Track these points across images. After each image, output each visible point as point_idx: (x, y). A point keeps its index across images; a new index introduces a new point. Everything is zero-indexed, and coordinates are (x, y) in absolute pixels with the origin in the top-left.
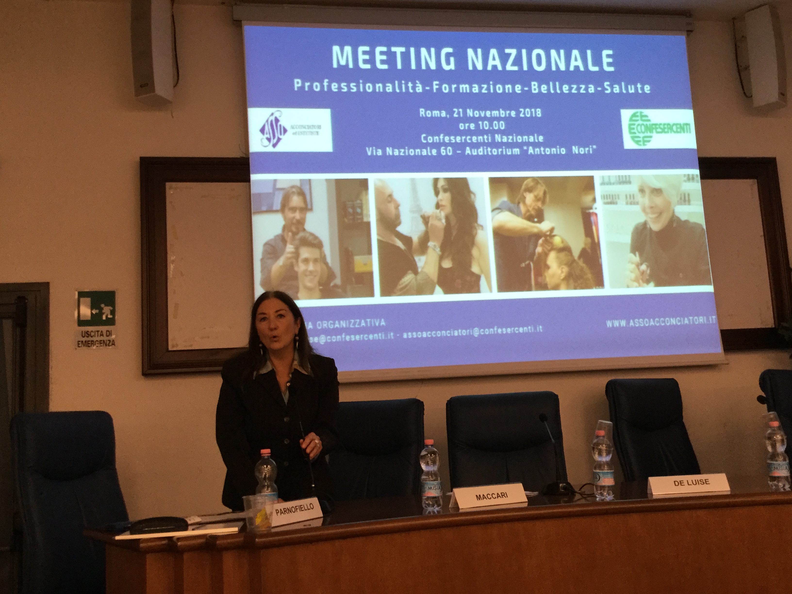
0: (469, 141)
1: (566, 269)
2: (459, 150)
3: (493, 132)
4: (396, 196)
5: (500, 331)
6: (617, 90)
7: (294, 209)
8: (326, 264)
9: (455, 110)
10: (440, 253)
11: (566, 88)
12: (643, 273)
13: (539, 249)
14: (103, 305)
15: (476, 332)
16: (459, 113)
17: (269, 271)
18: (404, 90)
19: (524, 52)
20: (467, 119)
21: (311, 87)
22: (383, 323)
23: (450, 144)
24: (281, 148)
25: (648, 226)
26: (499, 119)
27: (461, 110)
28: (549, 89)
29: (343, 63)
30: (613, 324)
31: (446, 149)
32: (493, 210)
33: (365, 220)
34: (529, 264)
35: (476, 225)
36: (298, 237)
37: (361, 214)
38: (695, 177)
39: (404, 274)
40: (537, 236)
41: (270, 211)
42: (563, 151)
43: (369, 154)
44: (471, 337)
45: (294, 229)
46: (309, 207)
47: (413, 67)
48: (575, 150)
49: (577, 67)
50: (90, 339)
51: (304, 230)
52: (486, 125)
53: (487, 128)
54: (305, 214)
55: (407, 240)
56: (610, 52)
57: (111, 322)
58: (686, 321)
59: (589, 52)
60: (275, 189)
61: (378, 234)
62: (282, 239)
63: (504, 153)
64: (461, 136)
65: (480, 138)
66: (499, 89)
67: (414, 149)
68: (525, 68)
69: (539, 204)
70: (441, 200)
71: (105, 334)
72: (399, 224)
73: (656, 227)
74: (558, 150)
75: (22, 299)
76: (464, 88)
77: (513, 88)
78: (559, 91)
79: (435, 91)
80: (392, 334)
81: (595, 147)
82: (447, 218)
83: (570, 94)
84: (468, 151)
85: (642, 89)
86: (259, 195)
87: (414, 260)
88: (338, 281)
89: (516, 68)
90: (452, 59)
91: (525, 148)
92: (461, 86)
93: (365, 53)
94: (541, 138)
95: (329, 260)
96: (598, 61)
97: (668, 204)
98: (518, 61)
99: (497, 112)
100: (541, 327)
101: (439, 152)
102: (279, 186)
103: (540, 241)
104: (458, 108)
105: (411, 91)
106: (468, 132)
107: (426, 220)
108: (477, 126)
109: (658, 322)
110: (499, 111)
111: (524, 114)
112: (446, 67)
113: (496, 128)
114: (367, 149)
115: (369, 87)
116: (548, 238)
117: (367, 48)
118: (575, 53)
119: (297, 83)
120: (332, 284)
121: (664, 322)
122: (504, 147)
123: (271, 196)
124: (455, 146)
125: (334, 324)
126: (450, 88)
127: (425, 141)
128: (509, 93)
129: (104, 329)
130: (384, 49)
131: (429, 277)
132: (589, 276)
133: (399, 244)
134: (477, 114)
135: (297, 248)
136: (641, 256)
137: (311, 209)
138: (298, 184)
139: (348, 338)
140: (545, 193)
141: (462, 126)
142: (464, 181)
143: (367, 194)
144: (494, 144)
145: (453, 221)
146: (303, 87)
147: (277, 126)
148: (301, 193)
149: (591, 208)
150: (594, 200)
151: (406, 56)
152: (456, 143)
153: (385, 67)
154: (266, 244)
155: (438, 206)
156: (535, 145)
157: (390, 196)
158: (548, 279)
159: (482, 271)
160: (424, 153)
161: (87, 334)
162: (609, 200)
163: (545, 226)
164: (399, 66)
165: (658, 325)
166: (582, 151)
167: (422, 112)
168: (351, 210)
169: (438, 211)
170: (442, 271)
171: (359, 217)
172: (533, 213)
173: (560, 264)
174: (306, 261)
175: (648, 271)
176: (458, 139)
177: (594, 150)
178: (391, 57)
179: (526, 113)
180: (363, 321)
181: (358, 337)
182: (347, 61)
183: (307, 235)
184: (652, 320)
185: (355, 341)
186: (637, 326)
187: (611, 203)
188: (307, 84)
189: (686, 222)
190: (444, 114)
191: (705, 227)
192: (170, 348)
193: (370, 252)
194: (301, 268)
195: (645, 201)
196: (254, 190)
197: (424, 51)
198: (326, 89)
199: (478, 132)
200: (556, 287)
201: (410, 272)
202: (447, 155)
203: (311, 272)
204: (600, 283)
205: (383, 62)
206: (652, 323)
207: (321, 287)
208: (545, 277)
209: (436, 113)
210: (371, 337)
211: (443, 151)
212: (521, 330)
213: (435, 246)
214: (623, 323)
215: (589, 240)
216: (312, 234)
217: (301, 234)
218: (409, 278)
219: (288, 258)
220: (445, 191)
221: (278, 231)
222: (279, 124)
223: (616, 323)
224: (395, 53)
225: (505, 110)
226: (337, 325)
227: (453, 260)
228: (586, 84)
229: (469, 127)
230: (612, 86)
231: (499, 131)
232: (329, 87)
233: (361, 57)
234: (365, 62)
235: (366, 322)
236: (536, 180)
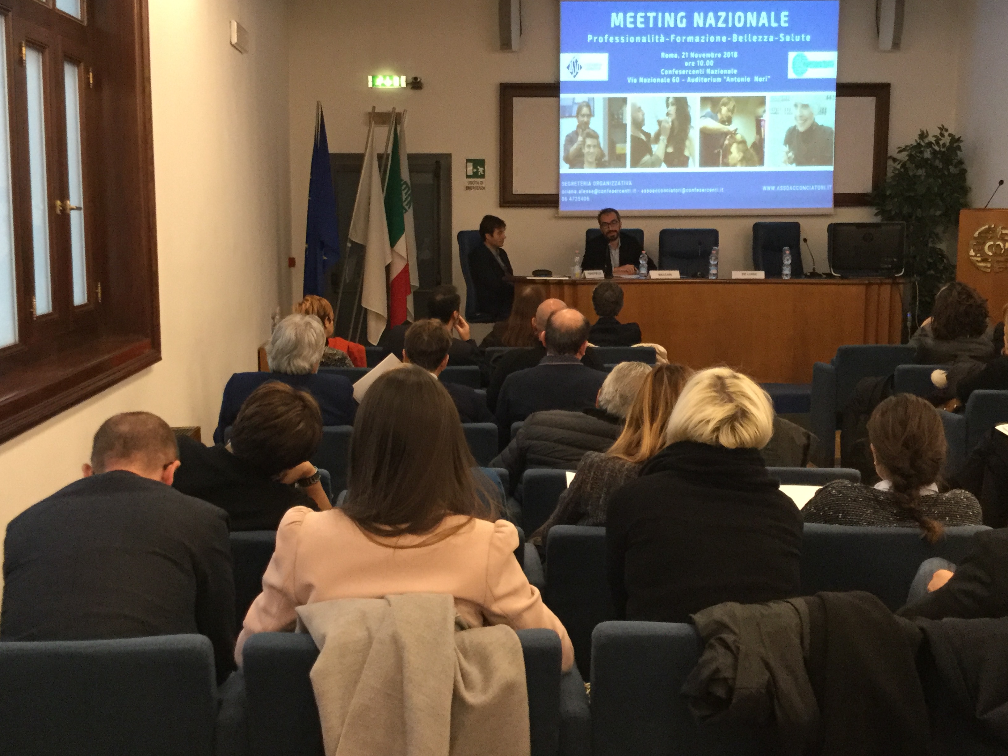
0: (690, 73)
1: (741, 155)
2: (683, 79)
3: (705, 67)
4: (642, 108)
5: (698, 190)
6: (788, 39)
7: (583, 116)
8: (600, 148)
9: (683, 53)
10: (666, 143)
11: (755, 39)
12: (789, 158)
13: (727, 142)
14: (479, 167)
15: (684, 191)
16: (685, 56)
17: (568, 151)
18: (653, 41)
19: (730, 14)
20: (690, 59)
21: (597, 40)
22: (630, 184)
23: (679, 75)
24: (578, 78)
25: (797, 129)
26: (710, 59)
27: (687, 53)
28: (743, 39)
29: (617, 24)
30: (767, 189)
31: (675, 78)
32: (701, 118)
33: (624, 123)
34: (719, 152)
35: (689, 126)
36: (585, 132)
37: (622, 119)
38: (832, 97)
39: (643, 156)
40: (726, 134)
41: (570, 116)
42: (749, 80)
43: (629, 82)
44: (681, 194)
45: (583, 128)
46: (592, 113)
47: (660, 25)
48: (756, 79)
49: (764, 25)
50: (472, 185)
51: (589, 128)
52: (701, 63)
53: (702, 65)
54: (590, 118)
55: (647, 135)
56: (786, 13)
57: (483, 176)
58: (813, 188)
59: (773, 14)
60: (574, 103)
61: (632, 132)
62: (576, 133)
63: (711, 81)
64: (686, 70)
65: (697, 72)
66: (712, 39)
67: (657, 77)
68: (730, 25)
69: (730, 114)
70: (670, 111)
71: (480, 183)
72: (644, 125)
73: (801, 129)
74: (745, 79)
75: (438, 163)
76: (690, 39)
77: (721, 38)
78: (750, 40)
79: (672, 41)
80: (635, 190)
81: (769, 77)
82: (673, 122)
83: (757, 42)
84: (689, 80)
85: (805, 38)
86: (564, 107)
87: (651, 147)
88: (606, 158)
89: (724, 26)
90: (684, 20)
91: (725, 78)
92: (688, 38)
93: (631, 17)
94: (735, 72)
95: (602, 146)
96: (778, 19)
97: (811, 114)
98: (726, 21)
99: (710, 54)
100: (723, 189)
101: (671, 81)
102: (576, 101)
103: (728, 137)
104: (685, 52)
105: (657, 41)
106: (690, 68)
107: (660, 123)
108: (696, 64)
109: (794, 188)
110: (711, 53)
111: (726, 55)
112: (680, 25)
113: (707, 65)
114: (628, 78)
115: (632, 40)
116: (733, 135)
117: (632, 14)
118: (764, 14)
119: (590, 37)
120: (603, 160)
121: (798, 188)
122: (711, 77)
123: (571, 107)
124: (681, 76)
125: (603, 183)
126: (682, 39)
127: (663, 74)
128: (718, 42)
129: (479, 180)
130: (643, 14)
131: (659, 157)
132: (756, 158)
133: (643, 137)
134: (696, 56)
135: (584, 139)
136: (790, 148)
137: (593, 116)
138: (587, 100)
139: (610, 191)
140: (734, 106)
141: (686, 64)
142: (684, 100)
143: (626, 107)
144: (706, 75)
145: (676, 123)
146: (592, 40)
147: (576, 64)
148: (588, 106)
149: (762, 116)
150: (764, 111)
151: (656, 19)
152: (682, 75)
153: (643, 26)
154: (567, 136)
155: (668, 114)
156: (732, 75)
157: (640, 108)
158: (730, 161)
159: (690, 154)
160: (662, 81)
161: (471, 183)
162: (774, 112)
163: (731, 128)
164: (651, 25)
165: (794, 190)
166: (761, 80)
167: (663, 55)
168: (616, 117)
169: (667, 117)
170: (667, 154)
171: (621, 121)
172: (725, 119)
173: (739, 150)
174: (589, 146)
175: (793, 157)
176: (684, 72)
177: (768, 79)
178: (647, 18)
179: (727, 55)
180: (619, 182)
181: (616, 191)
182: (620, 24)
183: (591, 131)
184: (791, 187)
185: (614, 193)
186: (781, 190)
187: (775, 113)
188: (595, 38)
189: (822, 126)
190: (676, 56)
191: (834, 129)
192: (514, 193)
193: (625, 142)
194: (586, 150)
195: (797, 112)
196: (562, 103)
197: (667, 14)
198: (606, 41)
199: (697, 67)
200: (734, 165)
201: (648, 154)
202: (676, 83)
203: (592, 153)
204: (761, 162)
205: (641, 23)
206: (791, 188)
207: (597, 162)
208: (729, 159)
209: (671, 56)
210: (623, 191)
211: (674, 80)
212: (711, 190)
213: (664, 139)
214: (773, 188)
215: (758, 136)
216: (593, 131)
217: (587, 131)
218: (647, 158)
219: (580, 144)
220: (673, 104)
221: (574, 128)
222: (578, 63)
223: (769, 188)
224: (649, 17)
225: (715, 52)
226: (604, 184)
227: (675, 148)
228: (769, 35)
229: (691, 64)
230: (785, 37)
231: (710, 67)
232: (608, 39)
233: (629, 20)
234: (631, 23)
235: (621, 183)
236: (729, 99)
